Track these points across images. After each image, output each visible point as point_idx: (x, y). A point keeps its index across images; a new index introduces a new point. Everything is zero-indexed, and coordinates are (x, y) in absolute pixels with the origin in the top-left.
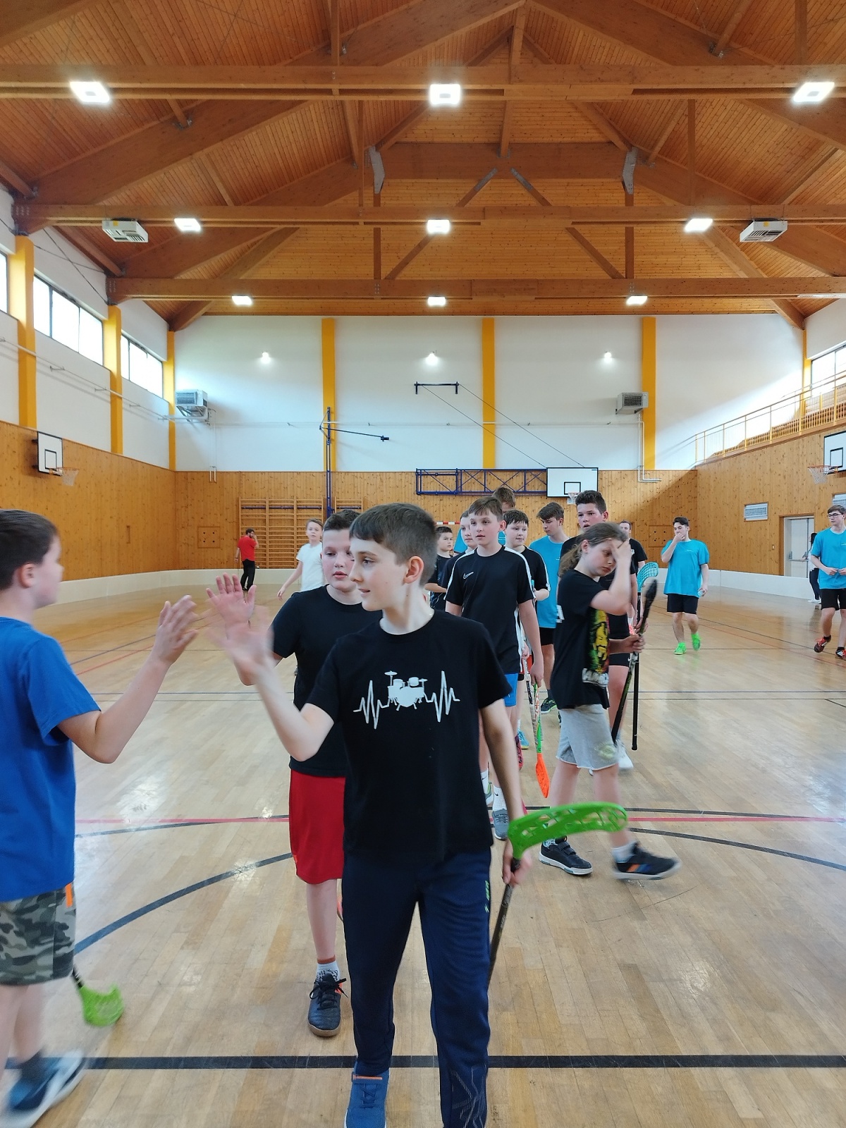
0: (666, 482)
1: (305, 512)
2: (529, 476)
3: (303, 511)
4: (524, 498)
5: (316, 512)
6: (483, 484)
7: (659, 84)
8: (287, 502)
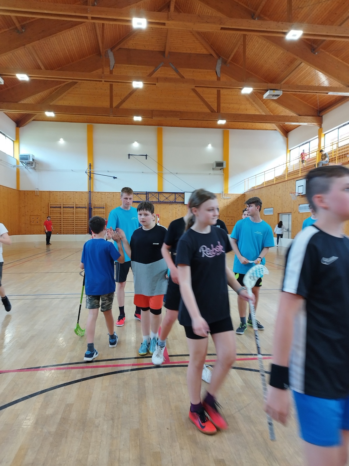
0: (232, 199)
1: (79, 209)
2: (177, 195)
3: (78, 209)
4: (175, 205)
5: (84, 209)
6: (158, 198)
7: (231, 26)
8: (71, 205)
